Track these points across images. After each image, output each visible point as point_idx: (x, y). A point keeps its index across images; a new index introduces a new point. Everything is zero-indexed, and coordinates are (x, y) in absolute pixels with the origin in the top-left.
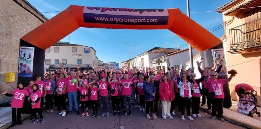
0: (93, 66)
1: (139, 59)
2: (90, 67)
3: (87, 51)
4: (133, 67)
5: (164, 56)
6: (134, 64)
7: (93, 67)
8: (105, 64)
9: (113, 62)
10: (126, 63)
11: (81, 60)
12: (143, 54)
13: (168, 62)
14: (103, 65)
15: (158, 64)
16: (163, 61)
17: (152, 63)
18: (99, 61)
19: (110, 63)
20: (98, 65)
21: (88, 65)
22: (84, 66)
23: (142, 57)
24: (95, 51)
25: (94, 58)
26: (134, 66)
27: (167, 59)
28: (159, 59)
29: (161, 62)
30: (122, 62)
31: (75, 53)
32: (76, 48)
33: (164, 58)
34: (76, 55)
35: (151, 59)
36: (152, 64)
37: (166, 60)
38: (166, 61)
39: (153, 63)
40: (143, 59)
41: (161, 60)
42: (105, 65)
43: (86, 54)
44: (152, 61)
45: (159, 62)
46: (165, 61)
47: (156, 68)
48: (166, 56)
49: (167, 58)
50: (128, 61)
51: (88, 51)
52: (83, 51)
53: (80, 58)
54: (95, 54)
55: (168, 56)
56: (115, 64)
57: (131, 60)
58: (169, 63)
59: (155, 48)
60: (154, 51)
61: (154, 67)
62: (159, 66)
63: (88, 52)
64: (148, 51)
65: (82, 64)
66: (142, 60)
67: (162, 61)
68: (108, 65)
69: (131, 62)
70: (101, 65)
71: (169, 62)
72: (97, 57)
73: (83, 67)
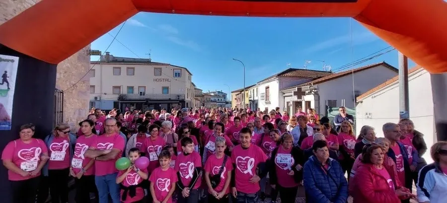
0: (186, 97)
1: (262, 89)
2: (181, 98)
3: (177, 74)
4: (250, 100)
5: (310, 84)
6: (252, 96)
7: (186, 99)
8: (206, 94)
9: (219, 92)
10: (239, 94)
11: (167, 88)
12: (268, 79)
13: (316, 94)
14: (203, 96)
15: (298, 98)
16: (307, 92)
17: (284, 95)
18: (195, 89)
19: (214, 93)
20: (195, 96)
21: (178, 96)
22: (173, 98)
23: (267, 85)
24: (191, 75)
25: (188, 85)
26: (252, 99)
27: (315, 89)
28: (299, 89)
29: (304, 94)
30: (232, 92)
31: (159, 77)
32: (161, 69)
33: (309, 86)
34: (160, 80)
35: (282, 89)
36: (284, 97)
37: (314, 91)
38: (313, 93)
39: (286, 95)
40: (267, 88)
41: (303, 90)
42: (205, 97)
43: (176, 78)
44: (284, 92)
45: (300, 94)
46: (311, 92)
47: (291, 103)
48: (314, 84)
49: (316, 86)
50: (243, 91)
51: (179, 74)
52: (171, 74)
53: (166, 84)
54: (190, 79)
55: (317, 83)
56: (221, 95)
57: (247, 89)
58: (319, 97)
59: (290, 70)
60: (289, 74)
61: (288, 103)
62: (299, 100)
63: (179, 76)
64: (279, 75)
65: (169, 93)
66: (266, 91)
67: (305, 92)
68: (211, 96)
69: (246, 92)
70: (199, 96)
71: (318, 95)
72: (192, 83)
73: (170, 99)
